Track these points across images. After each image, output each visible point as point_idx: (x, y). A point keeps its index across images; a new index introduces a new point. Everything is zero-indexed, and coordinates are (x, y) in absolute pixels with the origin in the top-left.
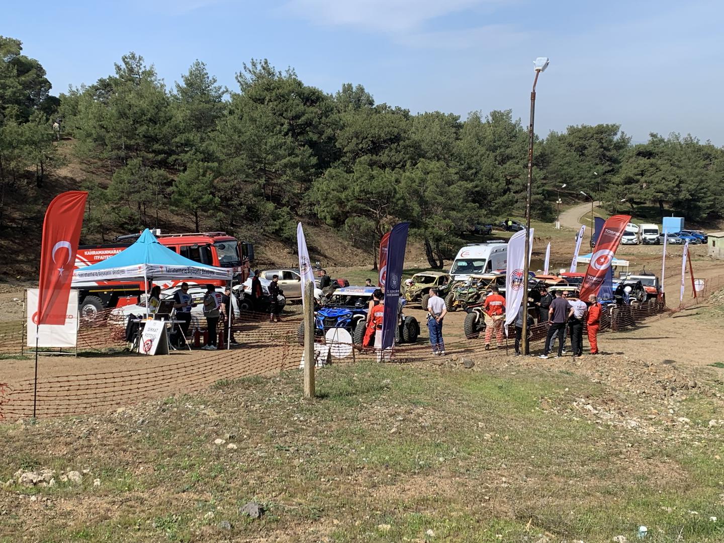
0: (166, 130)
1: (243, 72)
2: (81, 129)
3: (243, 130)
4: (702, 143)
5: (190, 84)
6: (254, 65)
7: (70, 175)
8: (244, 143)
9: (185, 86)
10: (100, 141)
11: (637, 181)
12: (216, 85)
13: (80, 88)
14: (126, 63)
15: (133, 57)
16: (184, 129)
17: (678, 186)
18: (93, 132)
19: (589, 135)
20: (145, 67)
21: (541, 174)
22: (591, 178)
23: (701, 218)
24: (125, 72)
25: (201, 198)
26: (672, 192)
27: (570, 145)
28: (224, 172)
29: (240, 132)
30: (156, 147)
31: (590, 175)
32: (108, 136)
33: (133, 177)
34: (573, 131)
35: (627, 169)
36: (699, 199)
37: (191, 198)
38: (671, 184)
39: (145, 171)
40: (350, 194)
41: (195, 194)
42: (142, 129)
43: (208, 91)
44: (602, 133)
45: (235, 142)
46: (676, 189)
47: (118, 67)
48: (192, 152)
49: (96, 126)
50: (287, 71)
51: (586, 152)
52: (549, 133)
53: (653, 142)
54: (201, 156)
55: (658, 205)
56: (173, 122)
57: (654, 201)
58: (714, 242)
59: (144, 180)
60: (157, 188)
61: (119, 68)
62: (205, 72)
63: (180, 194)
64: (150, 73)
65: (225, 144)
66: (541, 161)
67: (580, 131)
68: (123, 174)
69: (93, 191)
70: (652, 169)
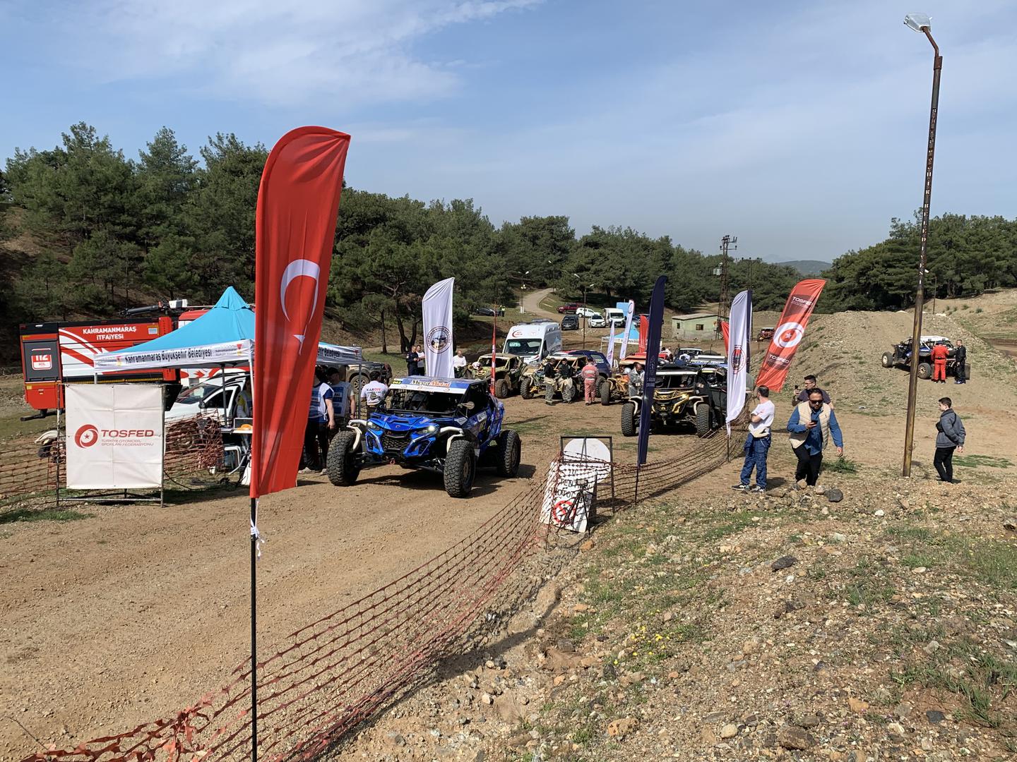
0: (134, 199)
1: (208, 145)
2: (33, 198)
3: (220, 203)
4: (640, 235)
5: (156, 151)
6: (220, 139)
7: (20, 249)
8: (222, 216)
9: (150, 155)
10: (58, 212)
11: (588, 270)
12: (186, 154)
13: (29, 152)
14: (76, 134)
15: (84, 127)
16: (155, 200)
17: (624, 274)
18: (49, 199)
19: (542, 226)
20: (97, 138)
21: (503, 261)
22: (545, 266)
23: (643, 304)
24: (74, 143)
25: (178, 275)
26: (619, 279)
27: (525, 235)
28: (201, 247)
29: (216, 205)
30: (124, 218)
31: (543, 263)
32: (66, 204)
33: (98, 251)
34: (526, 222)
35: (578, 258)
36: (641, 287)
37: (166, 275)
38: (618, 273)
39: (113, 243)
40: (367, 269)
41: (172, 271)
42: (106, 199)
43: (177, 161)
44: (553, 224)
45: (212, 215)
46: (622, 277)
47: (67, 137)
48: (166, 225)
49: (51, 193)
50: (257, 147)
51: (537, 242)
52: (503, 223)
53: (596, 234)
54: (175, 229)
55: (605, 293)
56: (142, 191)
57: (603, 288)
58: (679, 325)
59: (112, 254)
60: (127, 264)
61: (67, 139)
62: (173, 140)
63: (154, 270)
64: (104, 145)
65: (200, 218)
66: (501, 248)
67: (532, 222)
68: (87, 248)
69: (52, 266)
70: (601, 258)
